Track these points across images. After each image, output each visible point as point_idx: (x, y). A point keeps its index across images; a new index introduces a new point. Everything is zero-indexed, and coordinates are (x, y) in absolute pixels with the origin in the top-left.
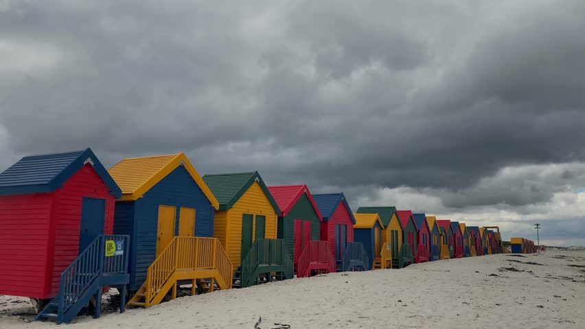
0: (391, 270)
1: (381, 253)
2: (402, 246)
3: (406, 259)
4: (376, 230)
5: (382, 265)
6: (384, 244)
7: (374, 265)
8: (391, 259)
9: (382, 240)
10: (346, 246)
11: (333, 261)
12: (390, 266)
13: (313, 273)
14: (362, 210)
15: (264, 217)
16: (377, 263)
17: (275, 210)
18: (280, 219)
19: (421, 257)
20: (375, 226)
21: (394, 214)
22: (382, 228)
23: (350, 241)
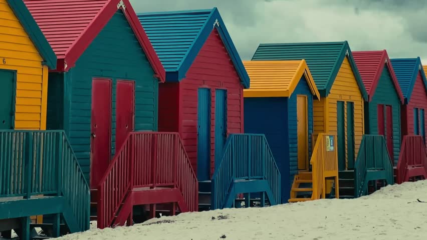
0: (336, 201)
1: (313, 159)
2: (365, 141)
3: (373, 173)
4: (301, 102)
5: (315, 189)
6: (321, 135)
7: (295, 188)
8: (335, 173)
9: (314, 127)
10: (225, 141)
11: (190, 183)
12: (334, 190)
13: (140, 215)
14: (267, 52)
15: (14, 73)
16: (302, 185)
17: (41, 55)
18: (56, 79)
19: (410, 168)
20: (297, 91)
21: (345, 61)
22: (315, 97)
23: (235, 131)
